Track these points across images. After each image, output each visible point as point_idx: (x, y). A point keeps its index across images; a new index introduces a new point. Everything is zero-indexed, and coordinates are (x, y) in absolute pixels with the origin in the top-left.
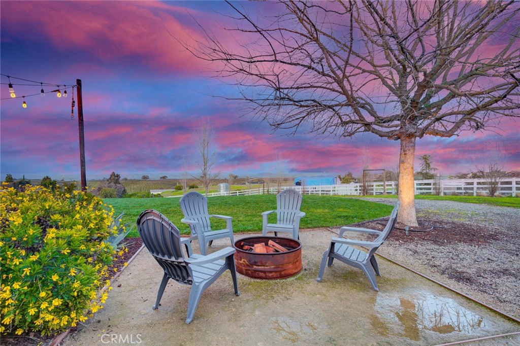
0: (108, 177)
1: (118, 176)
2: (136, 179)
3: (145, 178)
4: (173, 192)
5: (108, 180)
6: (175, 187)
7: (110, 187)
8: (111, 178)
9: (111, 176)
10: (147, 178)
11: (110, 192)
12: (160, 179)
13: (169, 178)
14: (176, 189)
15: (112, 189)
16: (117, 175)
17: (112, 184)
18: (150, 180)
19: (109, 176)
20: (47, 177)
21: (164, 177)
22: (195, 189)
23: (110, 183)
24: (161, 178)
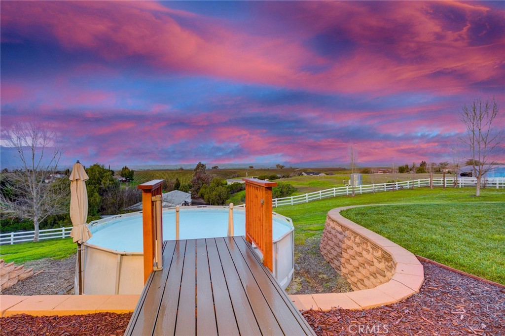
8: (198, 168)
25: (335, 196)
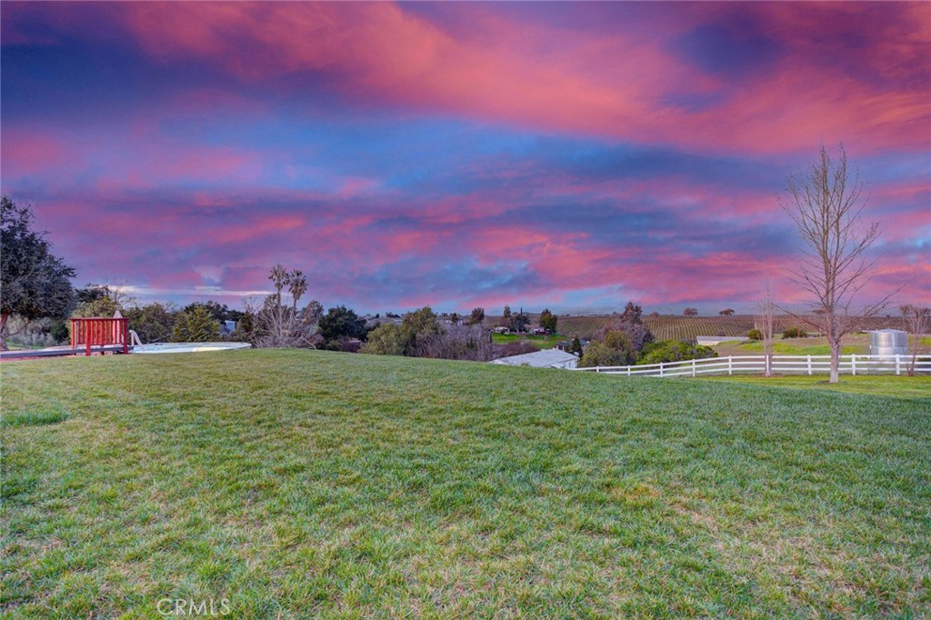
0: (621, 311)
1: (638, 309)
2: (675, 314)
3: (690, 313)
4: (743, 343)
5: (621, 317)
6: (749, 332)
7: (622, 329)
8: (626, 312)
9: (627, 309)
10: (693, 314)
11: (620, 338)
12: (719, 315)
13: (737, 313)
14: (750, 336)
15: (627, 332)
16: (637, 307)
17: (628, 323)
18: (699, 318)
19: (624, 310)
20: (547, 310)
21: (727, 312)
22: (798, 338)
23: (623, 321)
24: (721, 313)
25: (730, 373)
